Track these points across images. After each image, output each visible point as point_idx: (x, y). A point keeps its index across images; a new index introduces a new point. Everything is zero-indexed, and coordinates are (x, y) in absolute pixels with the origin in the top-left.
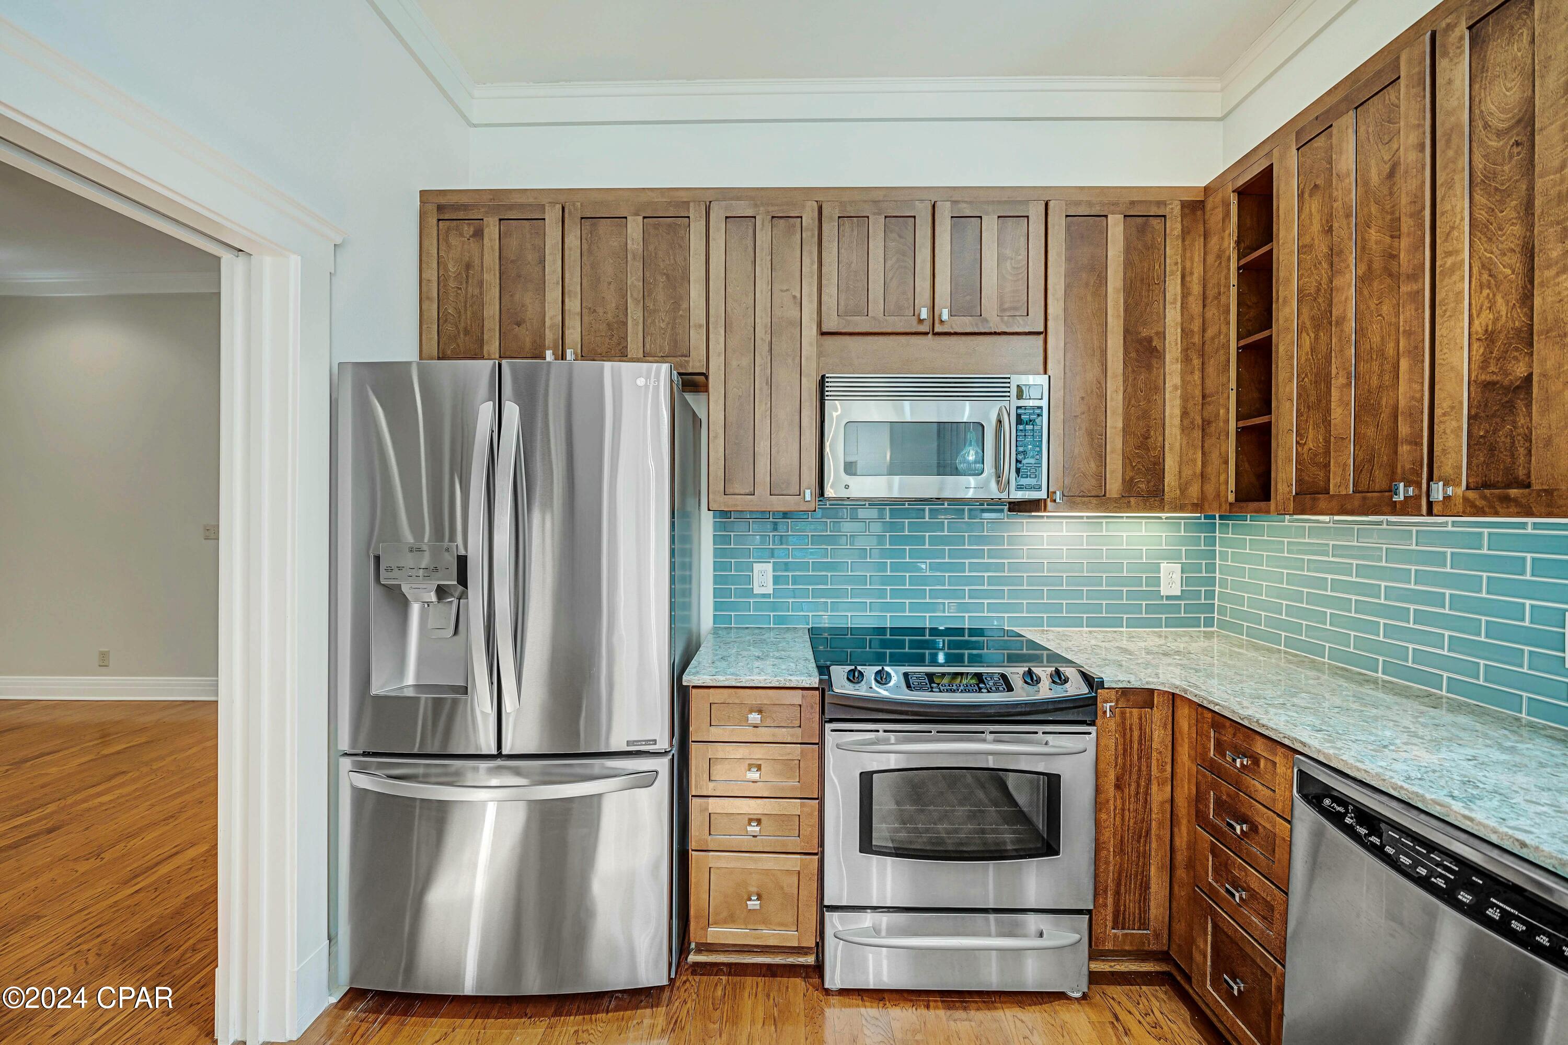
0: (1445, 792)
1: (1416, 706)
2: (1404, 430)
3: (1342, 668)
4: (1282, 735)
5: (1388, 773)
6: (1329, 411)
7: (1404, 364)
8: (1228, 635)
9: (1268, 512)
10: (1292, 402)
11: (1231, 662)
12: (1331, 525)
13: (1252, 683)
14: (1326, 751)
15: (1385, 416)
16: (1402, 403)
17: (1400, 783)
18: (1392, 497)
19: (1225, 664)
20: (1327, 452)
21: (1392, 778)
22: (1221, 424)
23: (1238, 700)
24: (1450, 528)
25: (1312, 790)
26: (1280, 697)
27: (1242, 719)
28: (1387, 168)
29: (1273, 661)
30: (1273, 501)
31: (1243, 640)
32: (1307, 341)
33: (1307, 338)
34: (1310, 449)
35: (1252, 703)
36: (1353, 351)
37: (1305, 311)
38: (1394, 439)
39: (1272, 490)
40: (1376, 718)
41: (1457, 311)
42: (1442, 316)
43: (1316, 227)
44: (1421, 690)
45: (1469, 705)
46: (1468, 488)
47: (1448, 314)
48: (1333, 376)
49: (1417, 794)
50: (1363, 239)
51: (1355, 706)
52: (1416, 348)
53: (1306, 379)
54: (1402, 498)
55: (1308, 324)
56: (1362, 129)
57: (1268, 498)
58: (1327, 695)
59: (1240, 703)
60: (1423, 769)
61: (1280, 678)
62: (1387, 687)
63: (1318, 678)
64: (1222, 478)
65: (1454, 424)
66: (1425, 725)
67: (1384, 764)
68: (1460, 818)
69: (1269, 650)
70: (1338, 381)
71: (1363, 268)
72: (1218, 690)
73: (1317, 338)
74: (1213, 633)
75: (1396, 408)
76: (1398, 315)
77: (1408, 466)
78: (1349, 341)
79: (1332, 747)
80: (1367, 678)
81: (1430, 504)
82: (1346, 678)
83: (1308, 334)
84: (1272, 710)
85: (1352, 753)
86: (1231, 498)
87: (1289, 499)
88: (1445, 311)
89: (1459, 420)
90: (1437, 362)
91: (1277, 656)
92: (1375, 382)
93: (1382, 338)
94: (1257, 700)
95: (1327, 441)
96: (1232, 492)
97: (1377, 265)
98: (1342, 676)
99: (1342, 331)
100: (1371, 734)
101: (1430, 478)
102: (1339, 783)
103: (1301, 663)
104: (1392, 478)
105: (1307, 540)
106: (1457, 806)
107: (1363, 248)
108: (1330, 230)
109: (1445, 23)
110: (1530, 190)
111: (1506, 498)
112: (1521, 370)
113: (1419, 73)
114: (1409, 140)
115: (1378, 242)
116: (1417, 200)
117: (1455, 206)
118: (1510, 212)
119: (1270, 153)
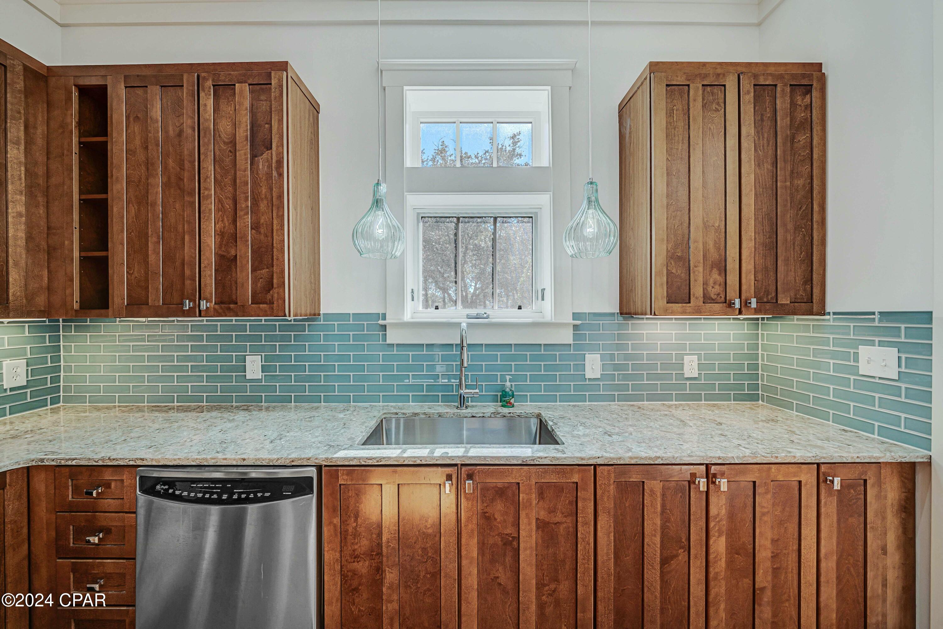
0: (215, 452)
1: (194, 414)
2: (187, 272)
3: (155, 406)
4: (128, 460)
5: (190, 454)
6: (147, 256)
7: (187, 238)
8: (74, 406)
9: (107, 316)
10: (124, 246)
11: (80, 425)
12: (146, 323)
13: (99, 434)
14: (156, 458)
15: (178, 263)
16: (186, 258)
17: (196, 457)
18: (183, 307)
19: (76, 428)
20: (147, 280)
21: (192, 456)
22: (67, 252)
23: (92, 449)
24: (205, 323)
25: (149, 484)
26: (122, 436)
27: (97, 462)
28: (177, 130)
29: (112, 414)
30: (110, 309)
31: (86, 406)
32: (133, 210)
33: (133, 208)
34: (136, 277)
35: (103, 447)
36: (161, 224)
37: (131, 191)
38: (183, 277)
39: (110, 303)
40: (179, 427)
41: (209, 219)
42: (204, 219)
43: (138, 142)
44: (195, 405)
45: (215, 406)
46: (215, 304)
47: (206, 218)
48: (149, 235)
49: (203, 459)
50: (165, 162)
51: (167, 425)
52: (192, 231)
53: (132, 233)
54: (188, 308)
55: (133, 199)
56: (164, 100)
57: (107, 308)
58: (150, 425)
59: (93, 451)
60: (204, 445)
61: (119, 424)
62: (179, 409)
63: (144, 416)
64: (68, 292)
65: (209, 272)
66: (200, 423)
67: (186, 451)
68: (222, 461)
69: (107, 408)
70: (152, 240)
71: (165, 179)
72: (73, 448)
73: (139, 210)
74: (59, 407)
75: (184, 260)
76: (184, 211)
77: (190, 292)
78: (158, 217)
79: (159, 454)
80: (170, 407)
81: (200, 311)
82: (159, 411)
83: (133, 206)
84: (118, 447)
85: (171, 452)
86: (76, 306)
87: (123, 308)
88: (205, 216)
89: (211, 271)
90: (202, 241)
91: (113, 410)
92: (173, 243)
93: (176, 221)
94: (106, 444)
95: (147, 274)
96: (77, 302)
97: (173, 179)
98: (156, 411)
99: (154, 210)
100: (178, 437)
101: (200, 299)
102: (165, 473)
103: (131, 410)
104: (183, 298)
105: (131, 333)
106: (220, 456)
107: (166, 168)
108: (146, 148)
109: (203, 74)
110: (235, 173)
111: (229, 309)
112: (233, 252)
113: (193, 91)
114: (188, 122)
115: (173, 168)
116: (192, 154)
117: (209, 168)
118: (228, 180)
119: (105, 76)
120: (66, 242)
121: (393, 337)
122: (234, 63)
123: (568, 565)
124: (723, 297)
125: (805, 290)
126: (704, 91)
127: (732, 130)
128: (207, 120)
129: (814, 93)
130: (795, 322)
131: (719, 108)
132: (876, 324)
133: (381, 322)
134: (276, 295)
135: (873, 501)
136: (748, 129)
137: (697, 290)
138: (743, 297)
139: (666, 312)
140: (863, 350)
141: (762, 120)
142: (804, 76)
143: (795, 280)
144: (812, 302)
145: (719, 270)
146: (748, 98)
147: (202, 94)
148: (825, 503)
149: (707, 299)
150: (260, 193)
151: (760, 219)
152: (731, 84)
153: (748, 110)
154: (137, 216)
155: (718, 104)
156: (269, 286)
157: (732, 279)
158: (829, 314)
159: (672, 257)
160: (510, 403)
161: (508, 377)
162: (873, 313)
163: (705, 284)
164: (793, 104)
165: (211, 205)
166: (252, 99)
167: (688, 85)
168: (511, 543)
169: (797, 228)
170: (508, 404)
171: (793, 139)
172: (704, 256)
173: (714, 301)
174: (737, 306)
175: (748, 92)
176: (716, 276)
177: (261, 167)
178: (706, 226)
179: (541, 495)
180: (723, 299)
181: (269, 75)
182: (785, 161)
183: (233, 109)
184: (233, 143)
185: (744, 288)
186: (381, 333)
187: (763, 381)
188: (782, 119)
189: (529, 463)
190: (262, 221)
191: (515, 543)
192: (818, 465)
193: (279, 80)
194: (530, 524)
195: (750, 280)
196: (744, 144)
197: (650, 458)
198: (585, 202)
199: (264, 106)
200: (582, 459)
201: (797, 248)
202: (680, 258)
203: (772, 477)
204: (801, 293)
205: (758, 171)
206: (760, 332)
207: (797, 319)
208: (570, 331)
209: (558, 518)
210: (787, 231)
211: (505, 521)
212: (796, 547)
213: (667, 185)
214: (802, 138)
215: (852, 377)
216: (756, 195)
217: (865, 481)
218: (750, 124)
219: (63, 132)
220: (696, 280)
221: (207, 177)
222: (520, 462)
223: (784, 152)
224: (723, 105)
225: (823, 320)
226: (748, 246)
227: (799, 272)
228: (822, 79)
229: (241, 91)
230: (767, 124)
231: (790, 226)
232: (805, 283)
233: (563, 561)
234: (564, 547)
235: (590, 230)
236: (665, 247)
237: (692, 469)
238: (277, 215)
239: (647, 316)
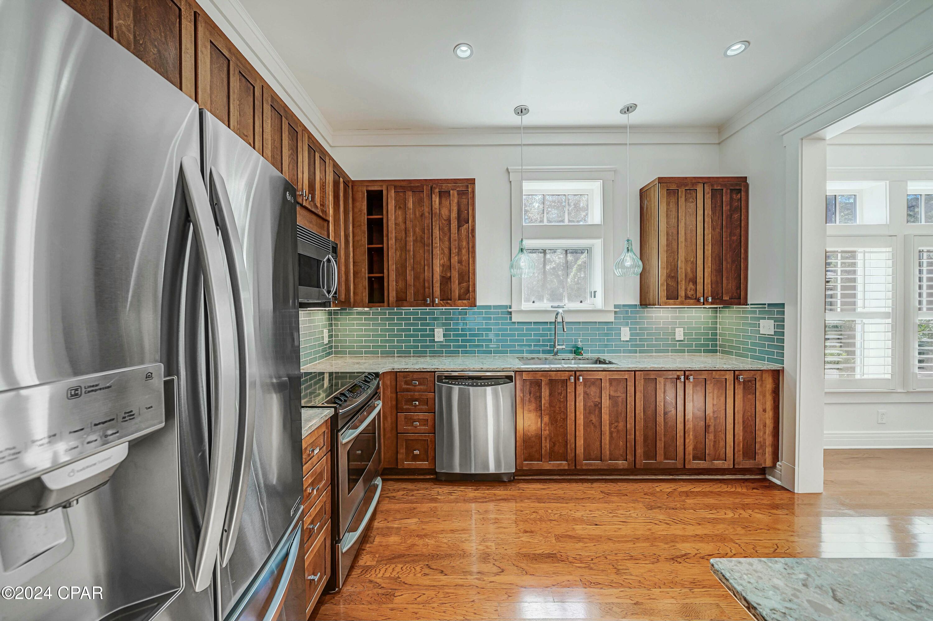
2: (426, 285)
4: (431, 369)
6: (406, 276)
7: (426, 268)
10: (394, 271)
15: (421, 280)
16: (426, 278)
18: (426, 302)
20: (406, 289)
22: (363, 274)
27: (418, 369)
28: (421, 213)
30: (385, 303)
32: (398, 254)
34: (401, 287)
36: (413, 261)
37: (397, 244)
38: (424, 288)
39: (385, 299)
41: (437, 258)
42: (434, 258)
43: (401, 219)
46: (440, 300)
48: (407, 266)
50: (415, 230)
52: (428, 264)
53: (398, 265)
54: (429, 302)
55: (398, 248)
56: (414, 199)
57: (383, 302)
64: (363, 294)
65: (437, 285)
70: (408, 269)
71: (415, 238)
73: (401, 253)
76: (424, 254)
77: (428, 294)
78: (411, 257)
81: (433, 304)
83: (399, 251)
86: (366, 301)
87: (392, 302)
90: (433, 269)
92: (418, 270)
93: (420, 259)
95: (406, 285)
97: (419, 238)
99: (409, 253)
101: (433, 298)
104: (424, 297)
107: (414, 232)
108: (405, 223)
109: (434, 186)
110: (450, 236)
111: (447, 303)
112: (449, 275)
113: (429, 194)
114: (426, 210)
115: (419, 233)
116: (428, 226)
117: (436, 232)
118: (446, 239)
119: (382, 186)
120: (363, 270)
121: (515, 318)
122: (448, 179)
123: (623, 415)
124: (695, 296)
125: (737, 293)
126: (686, 192)
127: (700, 212)
128: (435, 209)
129: (743, 193)
130: (735, 309)
131: (694, 201)
132: (767, 309)
133: (510, 310)
134: (471, 296)
135: (759, 387)
136: (708, 211)
137: (682, 293)
138: (705, 297)
139: (666, 304)
140: (762, 321)
141: (715, 207)
142: (737, 185)
143: (732, 287)
144: (740, 299)
145: (693, 282)
146: (708, 196)
147: (433, 196)
148: (737, 388)
149: (687, 297)
150: (462, 245)
151: (714, 257)
152: (700, 188)
153: (708, 202)
154: (400, 256)
155: (693, 199)
156: (468, 291)
157: (700, 287)
158: (749, 305)
159: (669, 276)
160: (582, 353)
161: (579, 340)
162: (765, 304)
163: (686, 290)
164: (731, 198)
165: (437, 251)
166: (459, 198)
167: (678, 190)
168: (598, 405)
169: (733, 262)
170: (581, 354)
171: (731, 215)
172: (686, 276)
173: (690, 298)
174: (702, 300)
175: (708, 193)
176: (691, 286)
177: (463, 232)
178: (686, 261)
179: (611, 384)
180: (695, 297)
181: (467, 187)
182: (727, 227)
183: (449, 203)
184: (449, 220)
185: (706, 291)
186: (508, 316)
187: (719, 342)
188: (726, 207)
189: (606, 370)
190: (463, 259)
191: (600, 405)
192: (734, 371)
193: (472, 189)
194: (606, 396)
195: (709, 288)
196: (706, 219)
197: (659, 368)
198: (626, 250)
199: (464, 201)
200: (630, 368)
201: (733, 272)
202: (673, 277)
203: (713, 377)
204: (735, 294)
205: (713, 233)
206: (718, 315)
207: (736, 308)
208: (613, 315)
209: (619, 394)
210: (727, 263)
211: (595, 395)
212: (724, 408)
213: (667, 240)
214: (736, 216)
215: (758, 336)
216: (712, 245)
217: (756, 378)
218: (709, 209)
219: (361, 214)
220: (681, 288)
221: (436, 237)
222: (602, 369)
223: (726, 223)
224: (695, 199)
225: (747, 308)
226: (708, 271)
227: (734, 284)
228: (747, 186)
229: (453, 195)
230: (718, 208)
231: (729, 260)
232: (737, 289)
233: (621, 413)
234: (621, 408)
235: (628, 263)
236: (665, 271)
237: (678, 373)
238: (472, 256)
239: (656, 306)
